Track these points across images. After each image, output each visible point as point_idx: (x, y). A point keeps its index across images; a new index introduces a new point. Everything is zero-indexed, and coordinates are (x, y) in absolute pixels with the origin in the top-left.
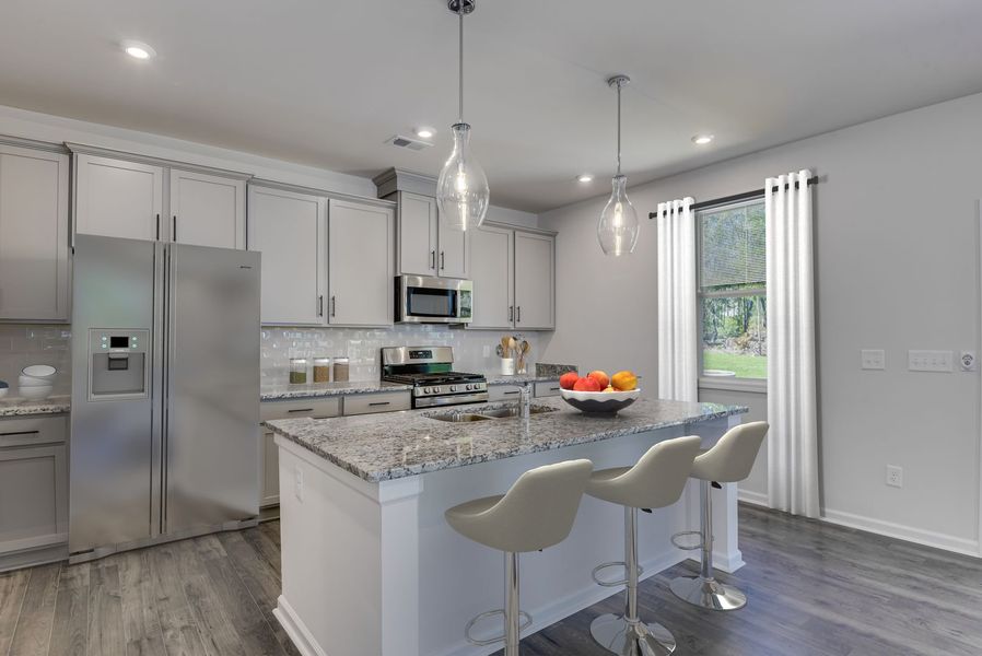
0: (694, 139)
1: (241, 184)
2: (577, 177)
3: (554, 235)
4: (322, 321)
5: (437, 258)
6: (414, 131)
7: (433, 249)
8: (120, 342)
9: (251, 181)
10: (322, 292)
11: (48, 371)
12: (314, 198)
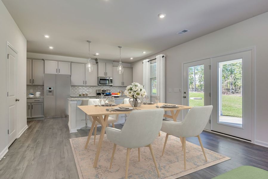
0: (143, 52)
1: (70, 63)
2: (130, 58)
3: (132, 68)
4: (84, 85)
5: (106, 74)
6: (95, 54)
7: (105, 72)
8: (50, 88)
9: (71, 62)
10: (84, 80)
11: (40, 93)
12: (83, 64)
